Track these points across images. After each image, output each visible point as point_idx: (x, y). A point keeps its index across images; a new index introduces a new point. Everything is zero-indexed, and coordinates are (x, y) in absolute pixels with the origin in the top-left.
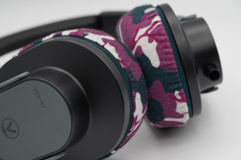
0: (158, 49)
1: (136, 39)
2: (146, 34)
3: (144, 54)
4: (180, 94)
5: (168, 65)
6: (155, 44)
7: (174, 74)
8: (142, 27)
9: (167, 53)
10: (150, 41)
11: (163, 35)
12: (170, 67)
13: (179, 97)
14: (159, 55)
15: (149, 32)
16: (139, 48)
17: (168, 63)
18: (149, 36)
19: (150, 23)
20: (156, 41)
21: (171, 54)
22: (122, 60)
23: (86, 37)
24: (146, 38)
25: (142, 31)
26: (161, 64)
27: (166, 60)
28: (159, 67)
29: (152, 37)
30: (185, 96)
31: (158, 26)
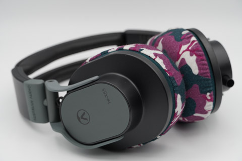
0: (197, 61)
1: (180, 53)
2: (188, 50)
3: (187, 64)
4: (210, 96)
5: (204, 73)
6: (194, 57)
7: (208, 80)
8: (184, 45)
9: (204, 65)
10: (191, 55)
11: (200, 51)
12: (205, 75)
13: (209, 98)
14: (198, 65)
15: (190, 48)
16: (183, 60)
17: (205, 71)
18: (190, 51)
19: (189, 42)
20: (196, 55)
21: (206, 65)
22: (168, 70)
23: (142, 52)
24: (188, 53)
25: (184, 47)
26: (199, 72)
27: (203, 69)
28: (198, 75)
29: (192, 52)
30: (213, 97)
31: (196, 44)
